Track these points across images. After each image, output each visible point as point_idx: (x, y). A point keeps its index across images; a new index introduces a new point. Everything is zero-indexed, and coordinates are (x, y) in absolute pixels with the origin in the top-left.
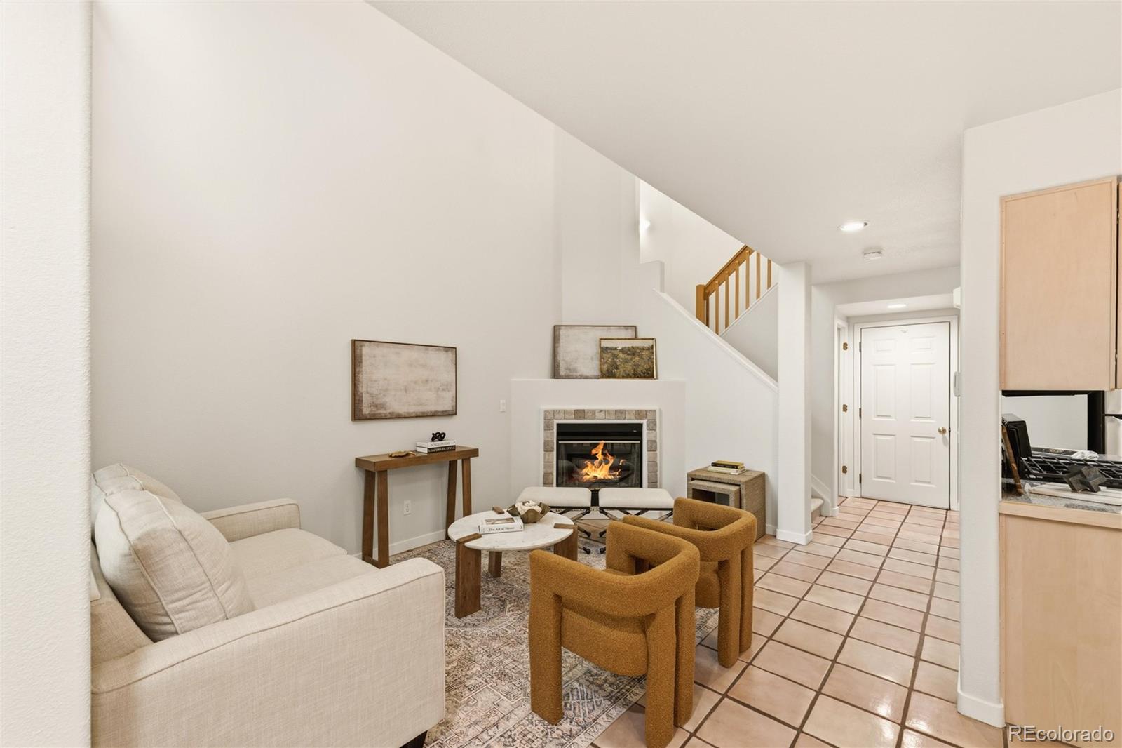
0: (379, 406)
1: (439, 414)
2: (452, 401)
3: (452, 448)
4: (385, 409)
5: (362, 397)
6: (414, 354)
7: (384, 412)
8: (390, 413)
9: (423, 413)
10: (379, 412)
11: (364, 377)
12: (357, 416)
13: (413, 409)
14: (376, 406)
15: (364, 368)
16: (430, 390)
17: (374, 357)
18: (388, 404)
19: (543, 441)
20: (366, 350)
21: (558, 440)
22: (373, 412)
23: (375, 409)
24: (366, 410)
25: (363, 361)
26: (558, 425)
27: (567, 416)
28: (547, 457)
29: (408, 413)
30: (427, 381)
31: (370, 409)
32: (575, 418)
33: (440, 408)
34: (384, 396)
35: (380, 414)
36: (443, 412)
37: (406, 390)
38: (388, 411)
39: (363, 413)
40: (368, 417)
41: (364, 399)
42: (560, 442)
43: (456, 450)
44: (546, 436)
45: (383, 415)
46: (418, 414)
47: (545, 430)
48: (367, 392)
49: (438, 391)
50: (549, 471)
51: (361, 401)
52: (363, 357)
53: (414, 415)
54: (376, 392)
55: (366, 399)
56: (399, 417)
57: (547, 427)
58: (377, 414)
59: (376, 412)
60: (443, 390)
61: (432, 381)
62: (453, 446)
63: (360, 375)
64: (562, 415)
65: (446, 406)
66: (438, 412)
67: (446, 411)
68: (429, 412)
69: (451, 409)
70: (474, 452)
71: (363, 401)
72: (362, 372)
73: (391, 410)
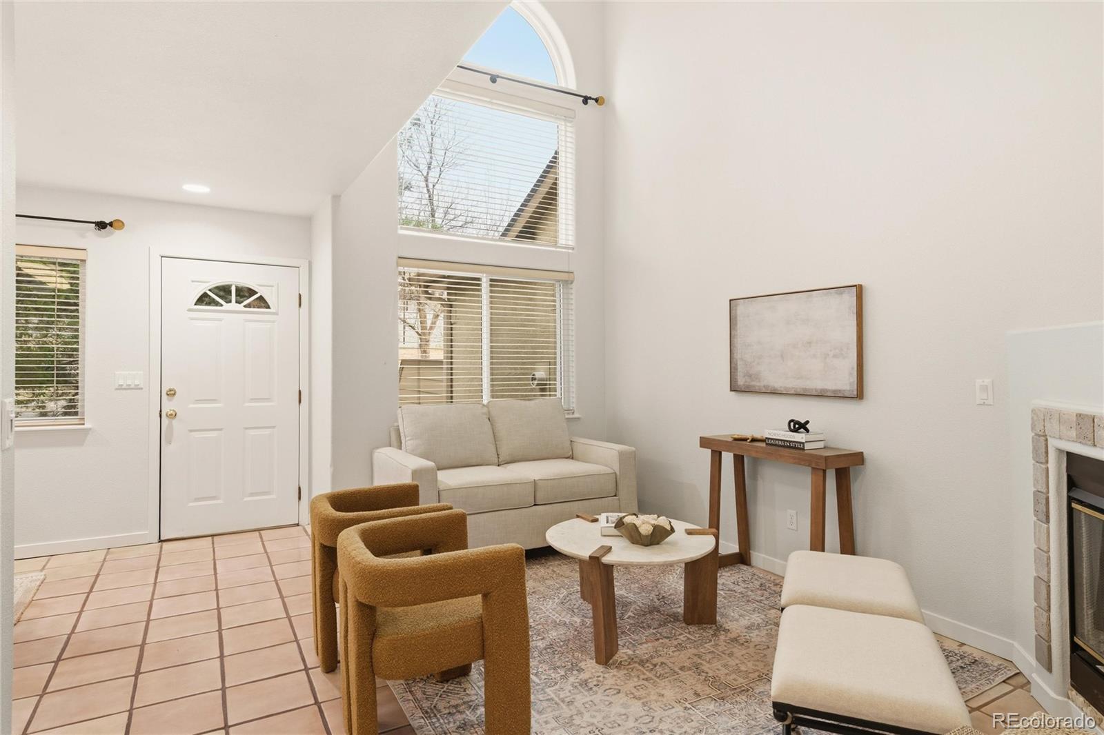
0: (753, 376)
1: (829, 394)
2: (853, 375)
4: (759, 381)
5: (737, 365)
6: (793, 304)
7: (758, 384)
8: (764, 386)
9: (805, 390)
10: (753, 384)
11: (739, 341)
12: (734, 386)
13: (792, 384)
14: (750, 376)
15: (738, 331)
16: (815, 356)
17: (750, 317)
18: (763, 374)
20: (741, 310)
22: (747, 383)
23: (749, 380)
24: (741, 380)
25: (738, 322)
30: (810, 343)
31: (744, 381)
33: (830, 385)
34: (758, 364)
35: (754, 386)
36: (835, 391)
37: (782, 356)
38: (762, 384)
39: (739, 383)
40: (744, 389)
41: (739, 367)
45: (757, 388)
48: (742, 359)
49: (825, 358)
51: (736, 370)
52: (738, 318)
53: (792, 392)
54: (750, 360)
55: (741, 367)
56: (774, 393)
59: (750, 384)
60: (835, 356)
61: (816, 342)
63: (735, 339)
65: (846, 383)
66: (827, 390)
67: (840, 391)
68: (812, 389)
69: (848, 388)
70: (858, 458)
71: (739, 370)
72: (737, 335)
73: (765, 383)
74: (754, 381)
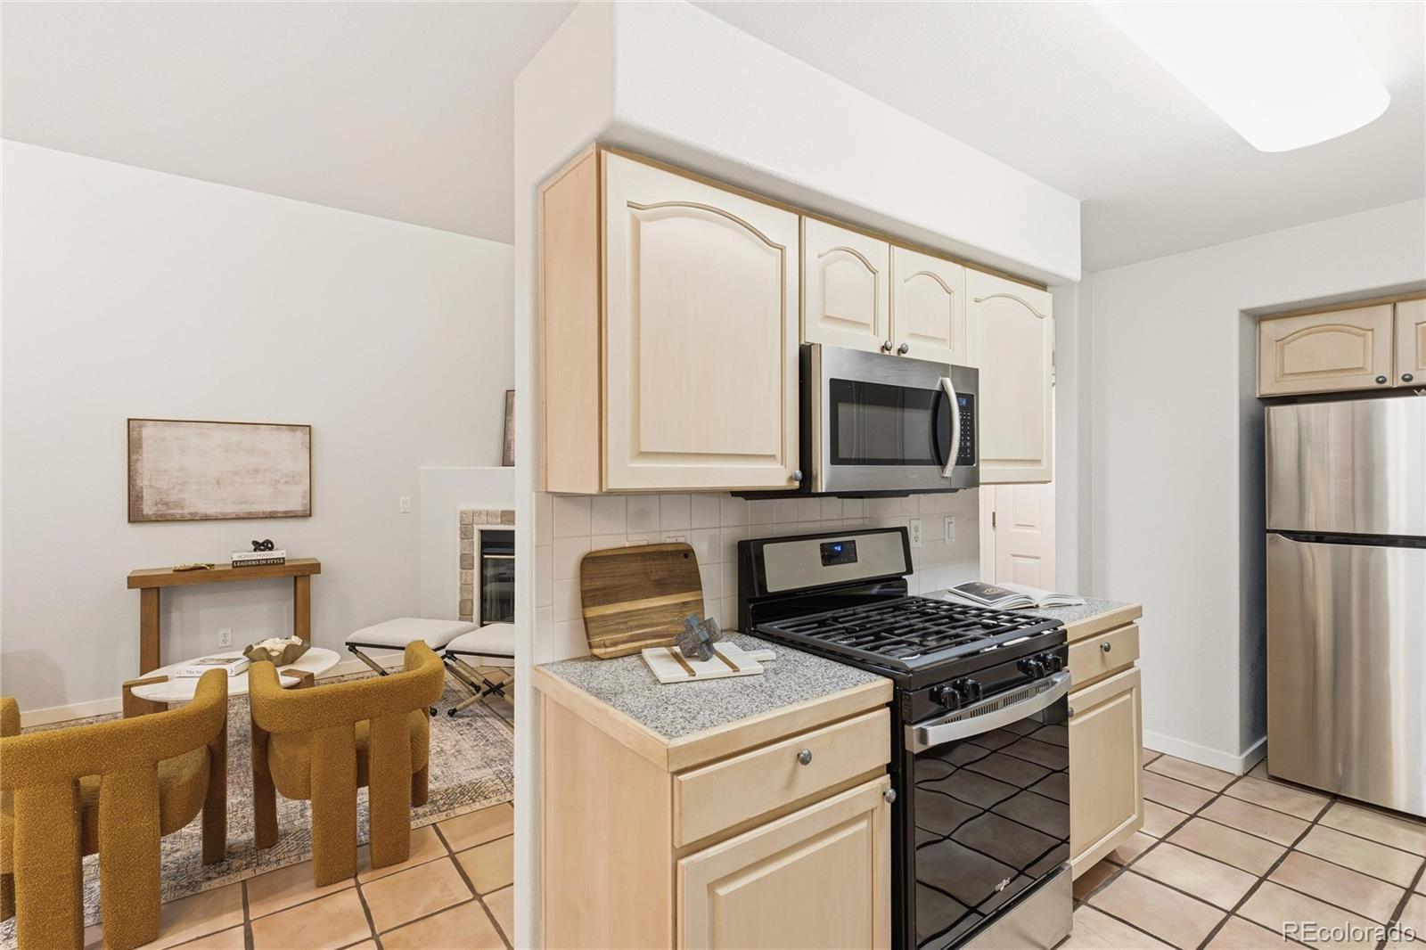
0: (171, 504)
1: (279, 515)
2: (304, 497)
3: (280, 562)
4: (182, 508)
5: (142, 492)
6: (234, 435)
7: (180, 512)
8: (190, 514)
9: (250, 513)
10: (172, 511)
11: (145, 467)
12: (135, 516)
13: (231, 509)
14: (167, 504)
15: (145, 455)
16: (263, 483)
17: (163, 440)
18: (187, 502)
19: (459, 554)
20: (148, 432)
21: (482, 554)
22: (160, 512)
23: (164, 508)
24: (148, 509)
25: (144, 446)
26: (482, 532)
27: (490, 519)
28: (464, 577)
29: (223, 514)
30: (257, 471)
31: (155, 509)
32: (501, 523)
33: (280, 508)
34: (180, 491)
35: (173, 514)
36: (285, 512)
37: (218, 483)
38: (186, 511)
39: (144, 513)
40: (153, 518)
41: (145, 495)
42: (485, 556)
43: (286, 564)
44: (462, 548)
45: (178, 516)
46: (241, 515)
47: (462, 539)
48: (151, 486)
49: (276, 485)
50: (468, 597)
51: (140, 497)
52: (144, 441)
53: (233, 516)
54: (165, 487)
55: (147, 494)
56: (207, 519)
57: (465, 534)
58: (168, 514)
59: (166, 512)
60: (286, 483)
61: (265, 470)
62: (280, 559)
63: (139, 465)
64: (484, 518)
65: (296, 504)
66: (277, 512)
67: (292, 512)
68: (259, 513)
69: (301, 509)
70: (315, 568)
71: (145, 498)
72: (142, 459)
73: (192, 510)
74: (171, 509)
